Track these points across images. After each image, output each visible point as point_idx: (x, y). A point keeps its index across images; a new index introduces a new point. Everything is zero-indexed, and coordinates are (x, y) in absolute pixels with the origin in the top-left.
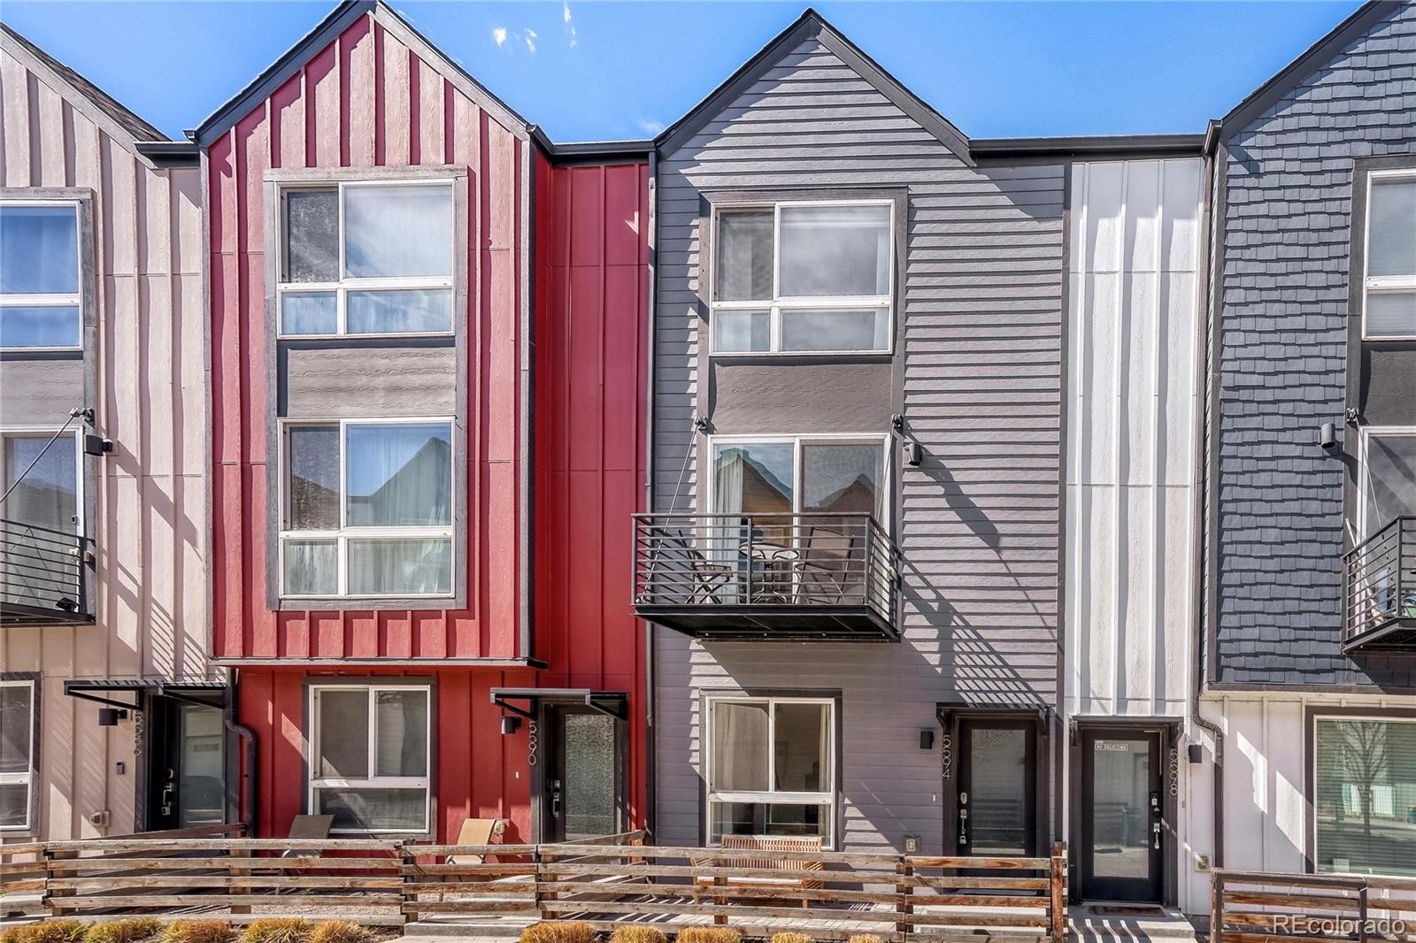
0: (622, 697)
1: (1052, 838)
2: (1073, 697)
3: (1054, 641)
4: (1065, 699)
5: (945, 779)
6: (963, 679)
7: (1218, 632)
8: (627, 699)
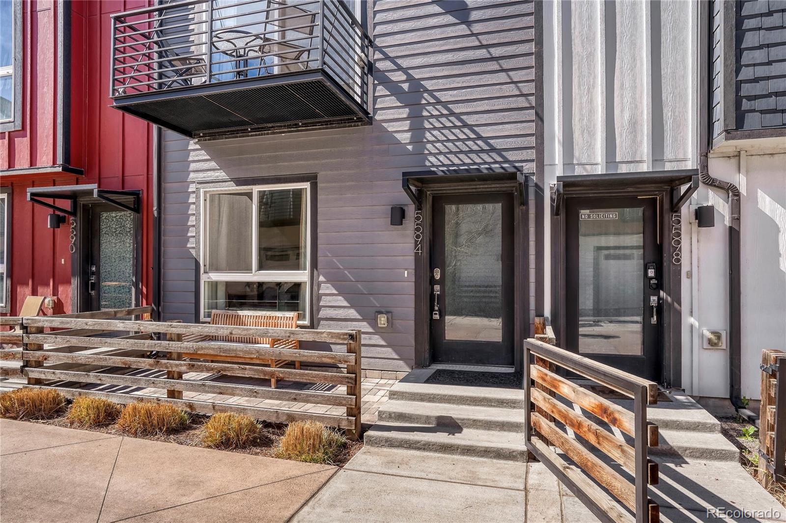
0: (136, 194)
1: (532, 313)
2: (555, 165)
3: (531, 108)
4: (546, 168)
5: (416, 254)
6: (434, 155)
7: (738, 72)
8: (141, 196)
